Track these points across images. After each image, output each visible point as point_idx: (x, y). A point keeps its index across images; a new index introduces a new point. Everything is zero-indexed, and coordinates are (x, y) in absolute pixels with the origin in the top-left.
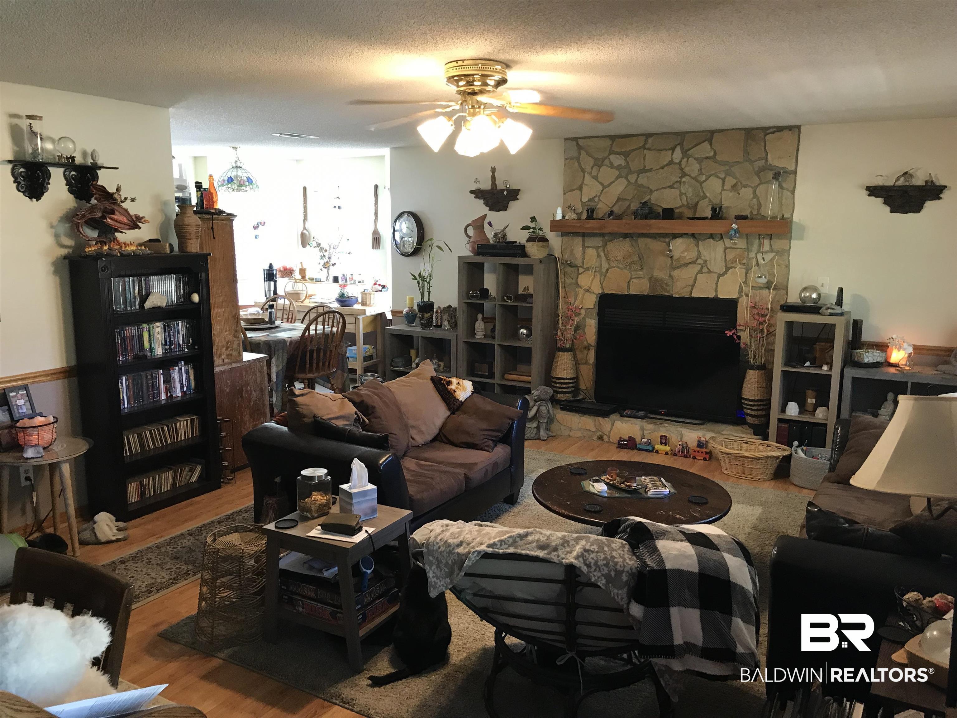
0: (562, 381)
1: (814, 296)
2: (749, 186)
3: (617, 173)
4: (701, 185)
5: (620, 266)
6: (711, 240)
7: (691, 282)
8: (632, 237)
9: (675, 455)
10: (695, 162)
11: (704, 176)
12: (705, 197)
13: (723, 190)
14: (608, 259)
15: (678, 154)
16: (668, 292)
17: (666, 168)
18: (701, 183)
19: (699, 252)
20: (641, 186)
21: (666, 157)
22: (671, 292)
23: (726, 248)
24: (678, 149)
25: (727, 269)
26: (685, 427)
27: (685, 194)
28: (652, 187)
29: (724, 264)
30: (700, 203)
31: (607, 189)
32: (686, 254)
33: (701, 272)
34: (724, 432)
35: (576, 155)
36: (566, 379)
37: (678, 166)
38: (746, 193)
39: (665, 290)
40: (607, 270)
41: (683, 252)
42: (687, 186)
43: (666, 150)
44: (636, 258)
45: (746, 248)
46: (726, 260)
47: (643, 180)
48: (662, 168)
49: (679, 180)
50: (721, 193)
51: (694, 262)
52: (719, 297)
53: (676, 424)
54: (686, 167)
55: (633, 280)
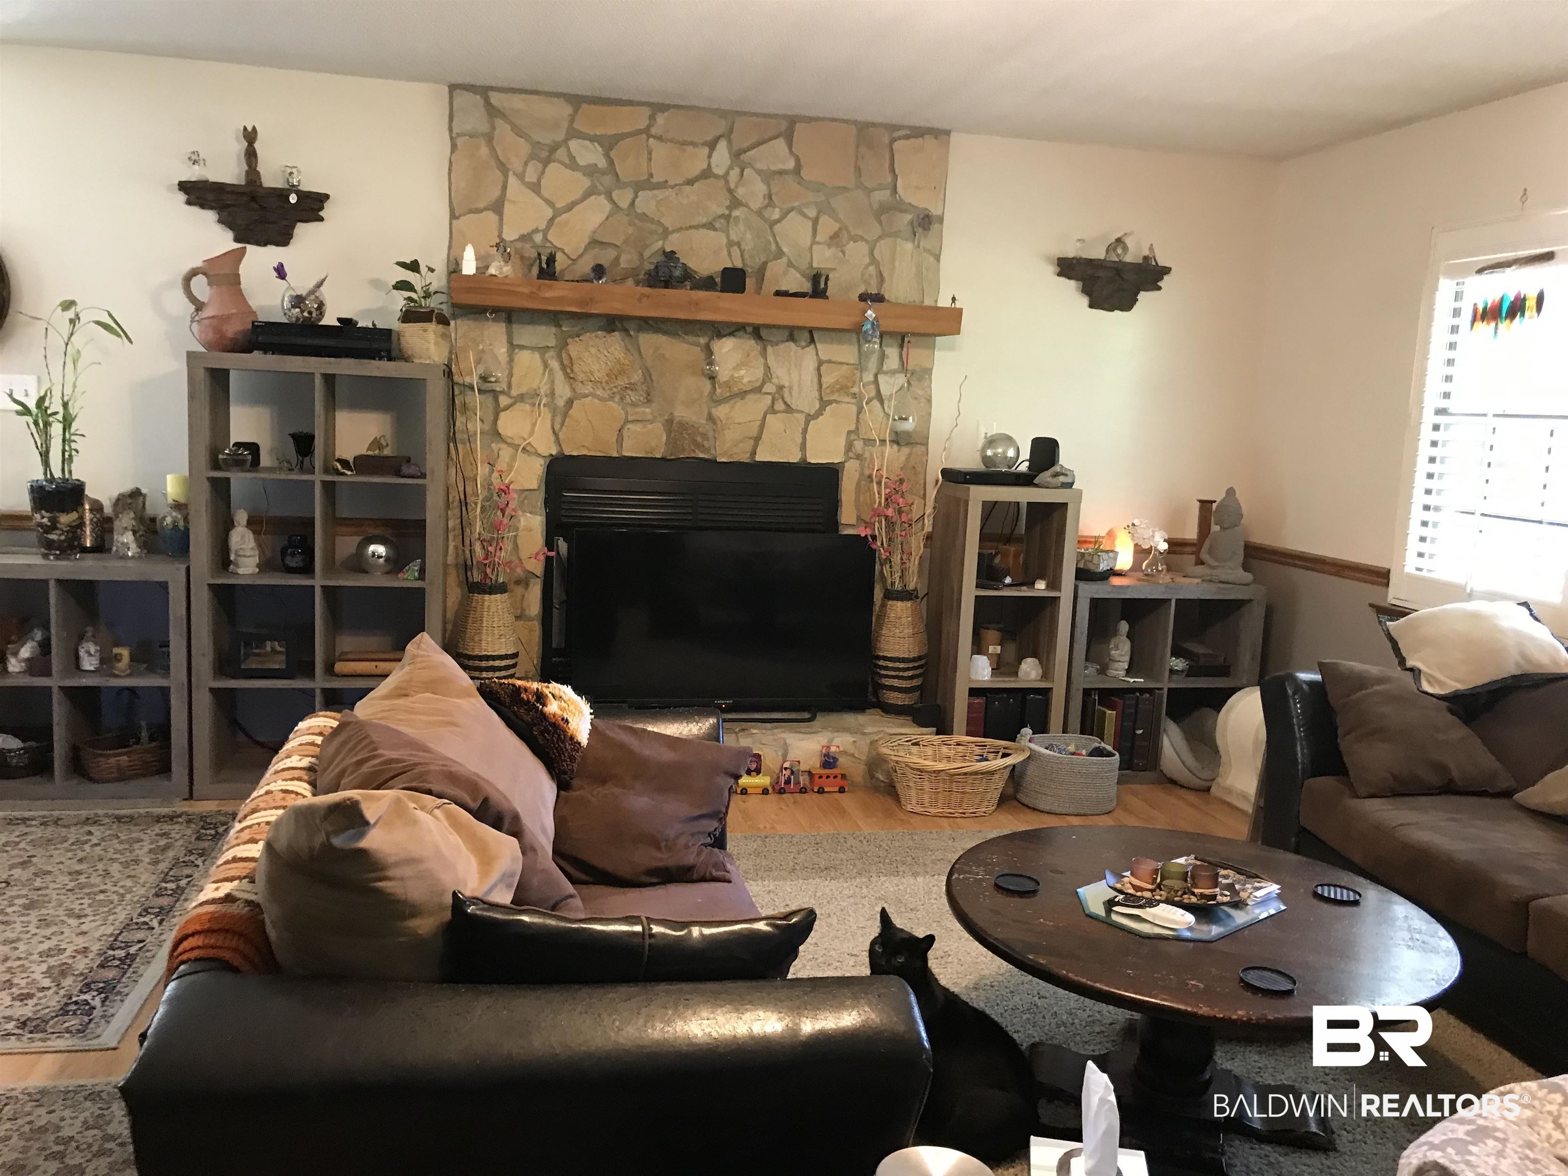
0: (497, 663)
1: (1011, 453)
2: (863, 239)
3: (586, 183)
4: (771, 228)
5: (599, 392)
6: (792, 344)
7: (755, 433)
8: (626, 331)
9: (781, 792)
10: (758, 178)
11: (777, 210)
12: (780, 254)
13: (814, 242)
14: (570, 377)
15: (721, 157)
16: (707, 450)
17: (697, 185)
18: (772, 224)
19: (767, 368)
20: (644, 217)
21: (696, 162)
22: (713, 452)
23: (820, 363)
24: (722, 146)
25: (824, 403)
26: (792, 730)
27: (738, 244)
28: (667, 222)
29: (817, 394)
30: (769, 264)
31: (564, 216)
32: (743, 372)
33: (772, 410)
34: (869, 730)
35: (484, 127)
36: (501, 658)
37: (721, 183)
38: (857, 252)
39: (700, 447)
40: (570, 403)
41: (737, 368)
42: (741, 227)
43: (693, 144)
44: (637, 377)
45: (857, 363)
46: (820, 384)
47: (646, 202)
48: (690, 182)
49: (727, 212)
50: (811, 248)
51: (758, 390)
52: (809, 460)
53: (768, 725)
54: (736, 187)
55: (630, 426)
